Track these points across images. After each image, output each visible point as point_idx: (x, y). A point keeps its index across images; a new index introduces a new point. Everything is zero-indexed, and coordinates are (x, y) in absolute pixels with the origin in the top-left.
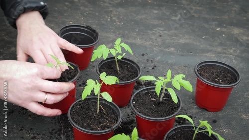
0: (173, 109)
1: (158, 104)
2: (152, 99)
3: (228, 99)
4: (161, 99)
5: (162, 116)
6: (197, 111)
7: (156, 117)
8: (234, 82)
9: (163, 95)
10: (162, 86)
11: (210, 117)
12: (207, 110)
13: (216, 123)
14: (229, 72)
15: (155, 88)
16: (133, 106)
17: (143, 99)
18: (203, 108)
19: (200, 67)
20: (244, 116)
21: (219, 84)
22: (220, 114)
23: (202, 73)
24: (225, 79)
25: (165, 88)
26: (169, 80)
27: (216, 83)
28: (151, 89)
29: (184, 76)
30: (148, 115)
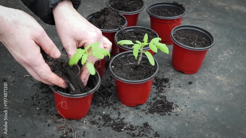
0: (150, 72)
1: (136, 67)
2: (130, 63)
3: (204, 61)
4: (139, 63)
5: (140, 79)
6: (174, 73)
7: (134, 80)
8: (209, 45)
9: (140, 59)
10: (139, 50)
11: (186, 79)
12: (183, 73)
13: (192, 85)
14: (204, 35)
15: (132, 53)
16: (111, 71)
17: (121, 64)
18: (179, 71)
19: (176, 32)
20: (218, 77)
21: (194, 47)
22: (196, 76)
23: (178, 37)
24: (200, 42)
25: (142, 51)
26: (146, 43)
27: (191, 46)
28: (129, 53)
29: (160, 39)
30: (126, 78)
